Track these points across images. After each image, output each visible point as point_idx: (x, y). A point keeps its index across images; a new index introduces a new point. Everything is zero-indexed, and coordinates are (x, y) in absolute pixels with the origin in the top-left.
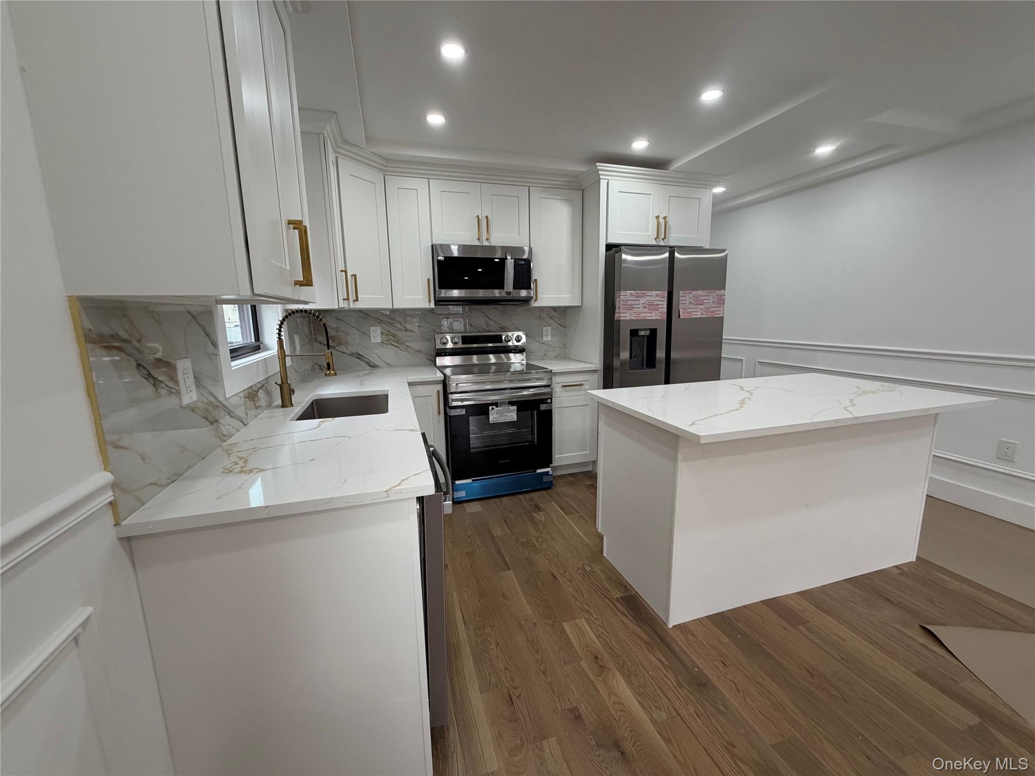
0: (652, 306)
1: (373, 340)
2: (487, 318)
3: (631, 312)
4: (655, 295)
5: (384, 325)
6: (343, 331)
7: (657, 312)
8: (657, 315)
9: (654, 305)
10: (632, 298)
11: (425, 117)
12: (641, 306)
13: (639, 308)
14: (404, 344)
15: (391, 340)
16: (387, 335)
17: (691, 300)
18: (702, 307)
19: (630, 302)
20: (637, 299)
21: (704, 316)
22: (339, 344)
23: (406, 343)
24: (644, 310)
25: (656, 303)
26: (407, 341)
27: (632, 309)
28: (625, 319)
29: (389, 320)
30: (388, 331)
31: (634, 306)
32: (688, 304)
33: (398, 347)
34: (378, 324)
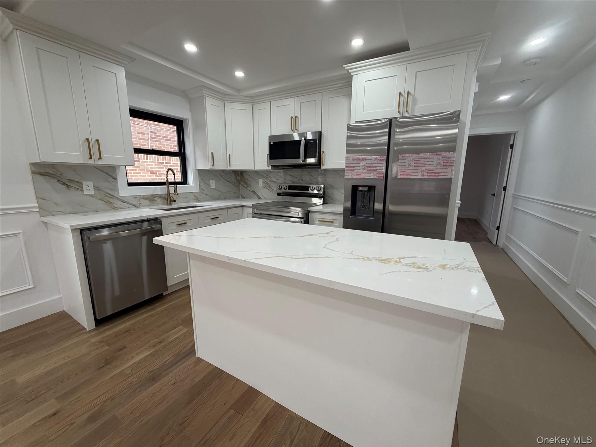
0: (371, 168)
1: (260, 185)
2: (311, 176)
3: (353, 172)
4: (374, 159)
5: (264, 178)
6: (250, 181)
7: (375, 173)
8: (375, 175)
9: (373, 167)
10: (354, 162)
11: (234, 74)
12: (361, 168)
13: (360, 169)
14: (271, 188)
15: (266, 185)
16: (265, 183)
17: (411, 162)
18: (424, 168)
19: (352, 165)
20: (357, 162)
21: (426, 177)
22: (248, 186)
23: (272, 188)
24: (364, 171)
25: (374, 165)
26: (273, 187)
27: (353, 170)
28: (348, 177)
29: (266, 176)
30: (266, 181)
31: (356, 168)
32: (407, 166)
33: (269, 189)
34: (262, 178)
